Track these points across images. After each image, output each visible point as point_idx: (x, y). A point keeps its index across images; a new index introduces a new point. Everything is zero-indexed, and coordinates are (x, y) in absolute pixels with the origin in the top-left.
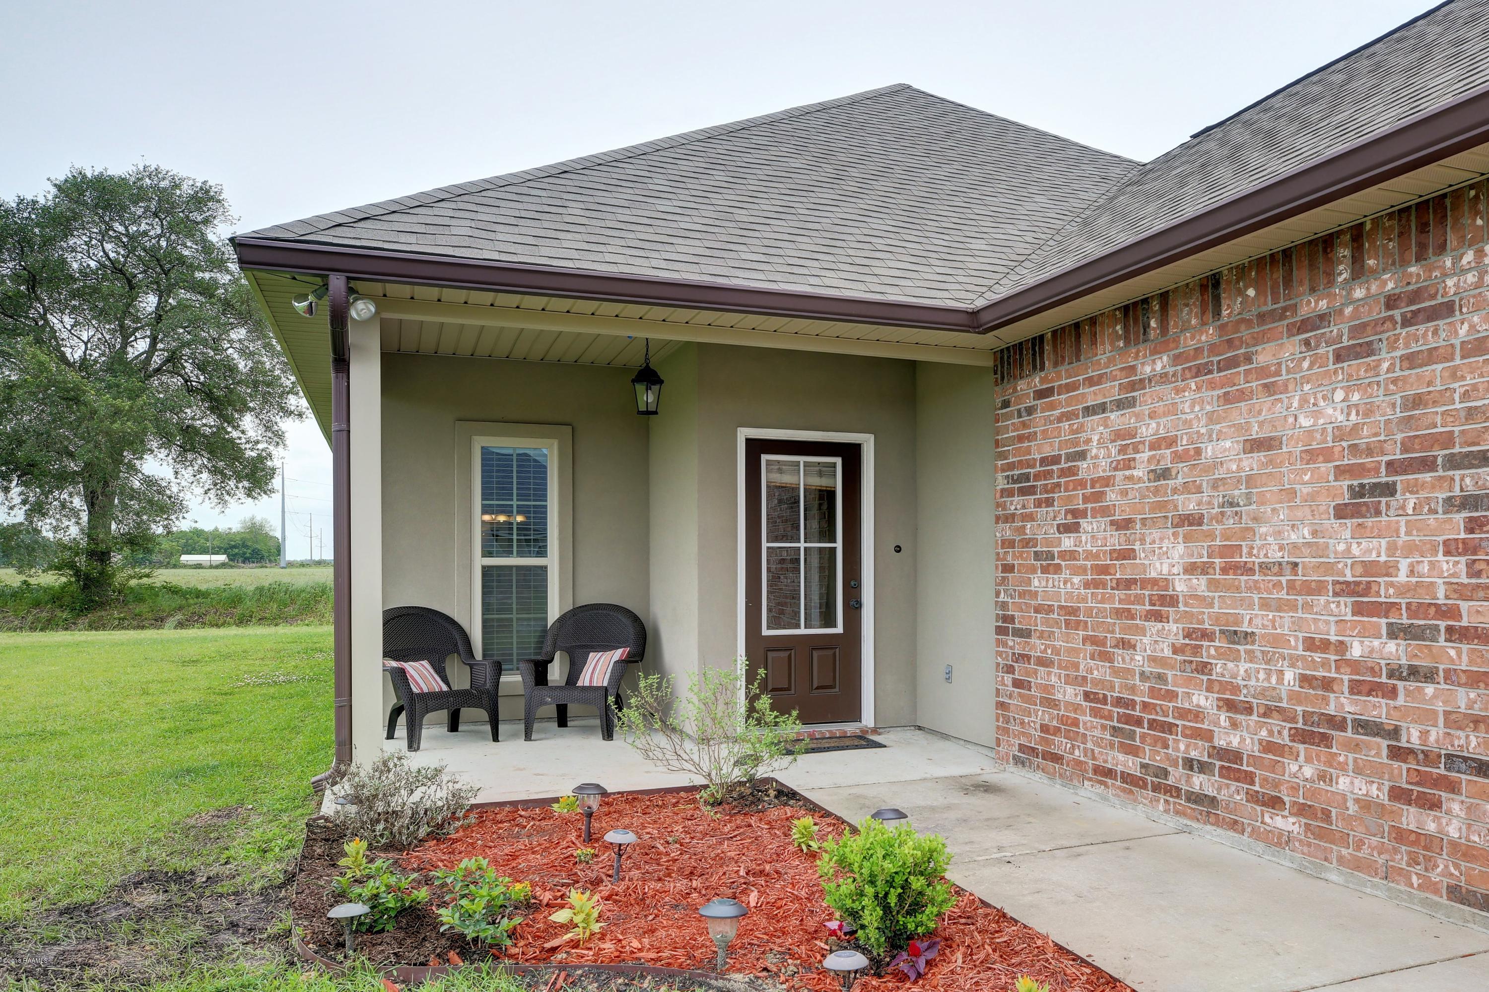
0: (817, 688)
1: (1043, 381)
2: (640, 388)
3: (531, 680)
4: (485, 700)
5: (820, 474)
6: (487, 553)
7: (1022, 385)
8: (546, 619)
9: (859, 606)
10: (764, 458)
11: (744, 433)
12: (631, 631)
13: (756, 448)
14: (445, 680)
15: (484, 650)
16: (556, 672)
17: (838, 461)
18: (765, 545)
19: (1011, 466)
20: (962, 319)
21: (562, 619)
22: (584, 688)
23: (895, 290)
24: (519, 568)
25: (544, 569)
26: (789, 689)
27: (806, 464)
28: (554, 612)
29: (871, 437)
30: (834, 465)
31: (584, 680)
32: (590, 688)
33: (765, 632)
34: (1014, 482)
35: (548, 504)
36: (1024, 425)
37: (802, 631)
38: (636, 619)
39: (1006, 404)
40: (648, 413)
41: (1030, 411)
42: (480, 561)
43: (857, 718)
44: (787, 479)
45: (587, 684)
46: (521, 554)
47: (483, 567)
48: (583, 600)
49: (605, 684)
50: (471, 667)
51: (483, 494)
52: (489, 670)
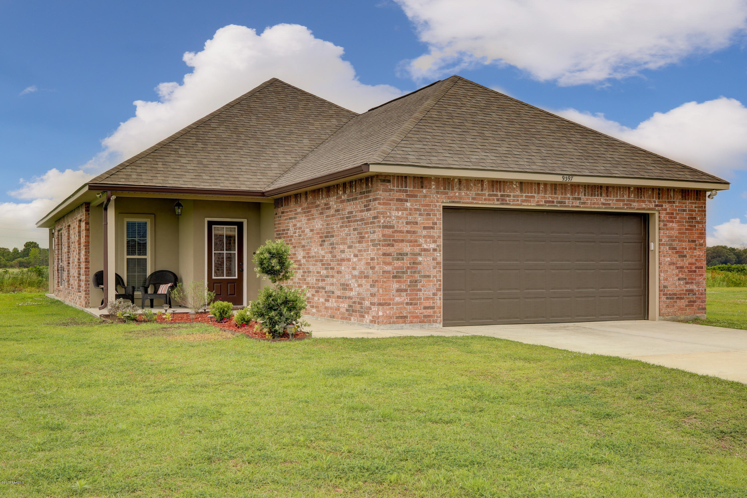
0: (230, 295)
1: (283, 209)
2: (176, 208)
3: (143, 292)
4: (130, 297)
5: (231, 231)
6: (128, 254)
7: (279, 209)
8: (146, 275)
9: (242, 270)
10: (213, 226)
11: (207, 219)
12: (173, 279)
13: (210, 224)
14: (117, 292)
15: (127, 283)
16: (150, 290)
17: (236, 227)
18: (213, 252)
19: (277, 231)
20: (260, 194)
21: (152, 275)
22: (159, 294)
23: (244, 186)
24: (138, 259)
25: (146, 259)
26: (221, 295)
27: (226, 228)
28: (149, 273)
29: (246, 220)
30: (235, 228)
31: (160, 292)
32: (161, 294)
33: (213, 278)
34: (278, 235)
35: (147, 239)
36: (280, 220)
37: (225, 277)
38: (174, 275)
39: (276, 214)
40: (178, 215)
41: (280, 217)
42: (126, 257)
43: (242, 304)
44: (220, 232)
45: (160, 293)
46: (139, 254)
47: (127, 259)
48: (157, 270)
49: (166, 293)
50: (125, 288)
51: (127, 236)
52: (131, 289)
